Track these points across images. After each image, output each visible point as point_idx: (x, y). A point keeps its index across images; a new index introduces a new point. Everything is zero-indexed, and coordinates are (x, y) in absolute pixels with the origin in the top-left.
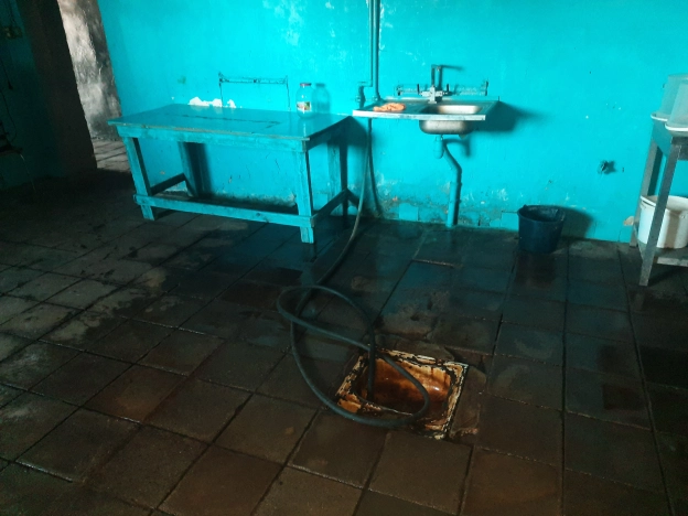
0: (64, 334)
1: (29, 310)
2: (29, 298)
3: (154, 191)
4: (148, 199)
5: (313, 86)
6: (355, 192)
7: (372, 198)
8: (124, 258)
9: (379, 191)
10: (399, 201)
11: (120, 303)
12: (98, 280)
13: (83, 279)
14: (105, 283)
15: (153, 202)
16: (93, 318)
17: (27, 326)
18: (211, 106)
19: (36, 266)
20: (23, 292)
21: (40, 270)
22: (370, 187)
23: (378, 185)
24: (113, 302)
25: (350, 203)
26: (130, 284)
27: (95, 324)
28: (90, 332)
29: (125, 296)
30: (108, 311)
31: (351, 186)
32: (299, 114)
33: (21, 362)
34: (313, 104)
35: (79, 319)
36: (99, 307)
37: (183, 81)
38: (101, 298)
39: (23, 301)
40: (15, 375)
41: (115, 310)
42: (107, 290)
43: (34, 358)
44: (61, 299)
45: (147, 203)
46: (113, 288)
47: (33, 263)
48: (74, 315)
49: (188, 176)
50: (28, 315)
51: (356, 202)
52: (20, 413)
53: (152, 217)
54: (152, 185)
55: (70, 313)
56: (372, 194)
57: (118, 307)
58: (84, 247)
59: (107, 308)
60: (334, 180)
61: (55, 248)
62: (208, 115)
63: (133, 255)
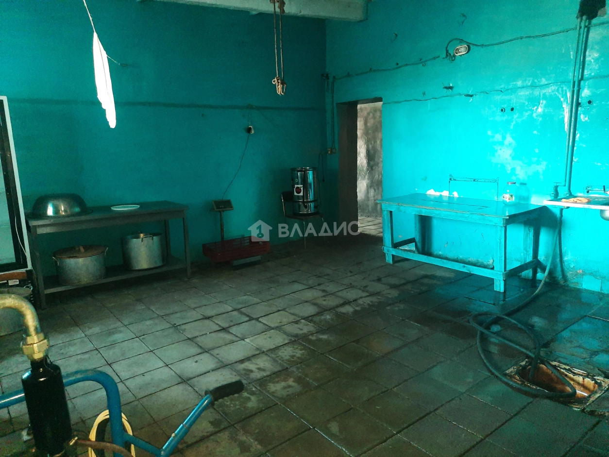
0: (343, 310)
1: (324, 296)
2: (324, 291)
3: (396, 245)
4: (391, 249)
5: (517, 185)
6: (544, 263)
7: (559, 269)
8: (373, 281)
9: (566, 263)
10: (584, 274)
11: (372, 302)
12: (360, 289)
13: (351, 287)
14: (363, 291)
15: (394, 252)
16: (357, 306)
17: (324, 303)
18: (441, 196)
19: (326, 277)
20: (321, 287)
21: (328, 279)
22: (558, 260)
23: (565, 259)
24: (368, 300)
25: (539, 270)
26: (378, 294)
27: (358, 308)
28: (356, 312)
29: (374, 299)
30: (365, 304)
31: (541, 257)
32: (504, 203)
33: (323, 317)
34: (516, 197)
35: (350, 305)
36: (360, 302)
37: (425, 179)
38: (361, 298)
39: (321, 292)
40: (320, 322)
41: (369, 304)
42: (364, 294)
43: (328, 317)
44: (340, 294)
45: (390, 252)
46: (368, 294)
47: (325, 275)
48: (347, 303)
49: (417, 239)
50: (324, 299)
51: (544, 270)
52: (325, 337)
53: (391, 262)
54: (395, 242)
55: (345, 301)
56: (559, 265)
57: (371, 304)
58: (351, 272)
59: (365, 303)
60: (527, 251)
61: (335, 270)
62: (439, 200)
63: (379, 280)
